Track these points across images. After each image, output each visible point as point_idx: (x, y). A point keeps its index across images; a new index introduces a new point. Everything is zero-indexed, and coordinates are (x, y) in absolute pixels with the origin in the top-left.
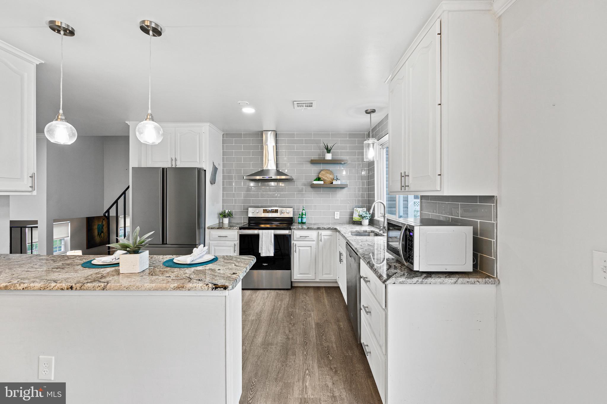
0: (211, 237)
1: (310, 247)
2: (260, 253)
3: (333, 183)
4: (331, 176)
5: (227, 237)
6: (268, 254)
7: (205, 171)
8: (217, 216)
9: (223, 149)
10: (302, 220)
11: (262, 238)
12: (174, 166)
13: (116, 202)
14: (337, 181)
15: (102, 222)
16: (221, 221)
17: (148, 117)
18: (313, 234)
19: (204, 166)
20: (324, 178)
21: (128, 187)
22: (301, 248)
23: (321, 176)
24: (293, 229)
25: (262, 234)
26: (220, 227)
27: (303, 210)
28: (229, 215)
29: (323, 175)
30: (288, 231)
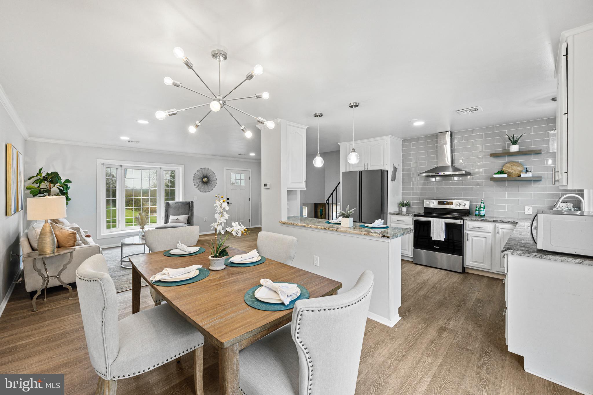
0: (391, 220)
1: (485, 238)
2: (432, 237)
3: (521, 176)
4: (520, 169)
5: (404, 221)
6: (439, 239)
7: (387, 171)
8: (397, 205)
9: (402, 152)
10: (479, 213)
11: (434, 225)
12: (366, 170)
13: (332, 194)
14: (526, 173)
15: (322, 207)
16: (401, 210)
17: (353, 150)
18: (489, 226)
19: (386, 168)
20: (509, 170)
21: (340, 183)
22: (474, 238)
23: (506, 169)
24: (465, 219)
25: (434, 221)
26: (399, 214)
27: (482, 203)
28: (407, 205)
29: (509, 168)
30: (460, 221)
